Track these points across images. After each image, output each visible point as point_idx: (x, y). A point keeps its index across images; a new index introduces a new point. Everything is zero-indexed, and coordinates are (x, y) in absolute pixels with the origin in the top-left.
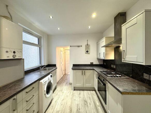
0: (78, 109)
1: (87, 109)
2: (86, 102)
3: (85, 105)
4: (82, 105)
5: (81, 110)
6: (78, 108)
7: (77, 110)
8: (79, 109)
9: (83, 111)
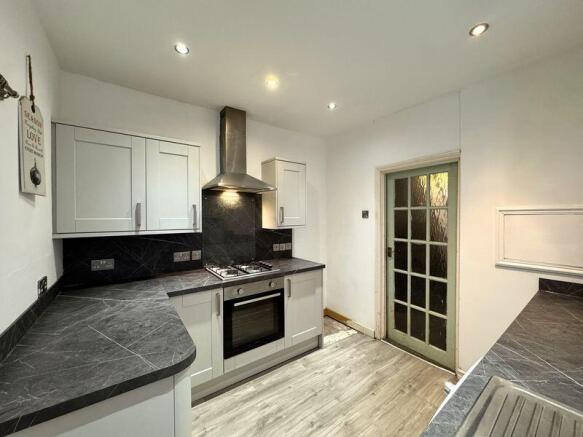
0: (315, 427)
1: (295, 405)
2: (264, 423)
3: (281, 417)
4: (288, 427)
5: (310, 419)
6: (310, 430)
7: (320, 427)
8: (312, 424)
9: (311, 411)
